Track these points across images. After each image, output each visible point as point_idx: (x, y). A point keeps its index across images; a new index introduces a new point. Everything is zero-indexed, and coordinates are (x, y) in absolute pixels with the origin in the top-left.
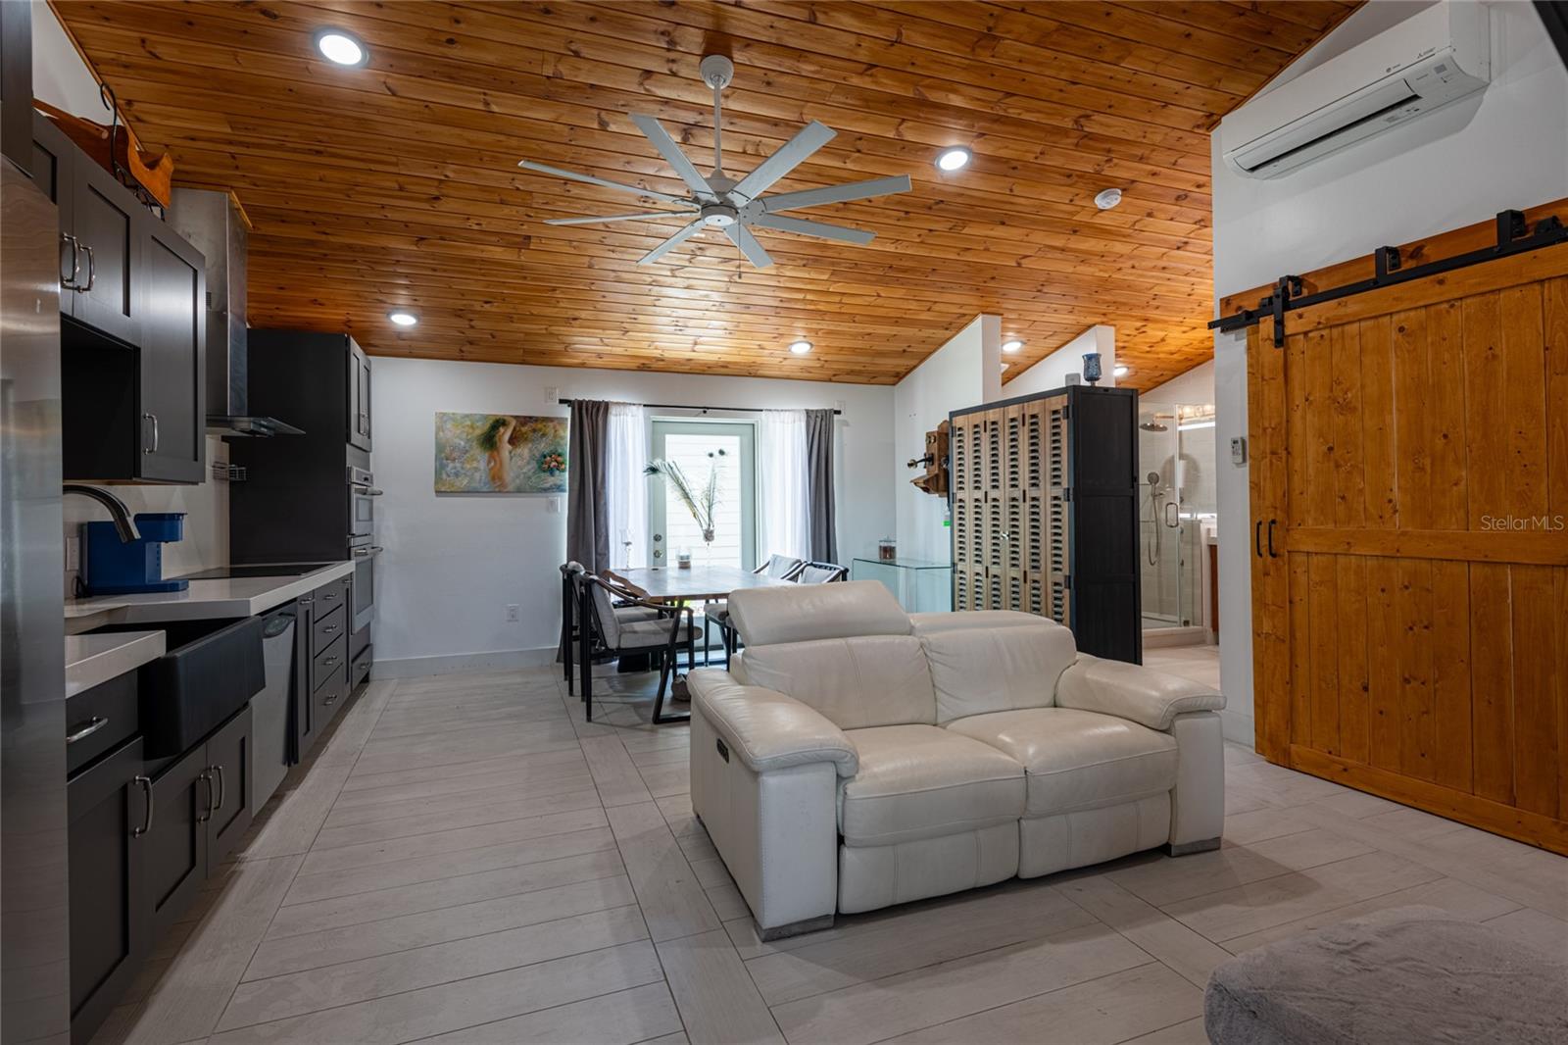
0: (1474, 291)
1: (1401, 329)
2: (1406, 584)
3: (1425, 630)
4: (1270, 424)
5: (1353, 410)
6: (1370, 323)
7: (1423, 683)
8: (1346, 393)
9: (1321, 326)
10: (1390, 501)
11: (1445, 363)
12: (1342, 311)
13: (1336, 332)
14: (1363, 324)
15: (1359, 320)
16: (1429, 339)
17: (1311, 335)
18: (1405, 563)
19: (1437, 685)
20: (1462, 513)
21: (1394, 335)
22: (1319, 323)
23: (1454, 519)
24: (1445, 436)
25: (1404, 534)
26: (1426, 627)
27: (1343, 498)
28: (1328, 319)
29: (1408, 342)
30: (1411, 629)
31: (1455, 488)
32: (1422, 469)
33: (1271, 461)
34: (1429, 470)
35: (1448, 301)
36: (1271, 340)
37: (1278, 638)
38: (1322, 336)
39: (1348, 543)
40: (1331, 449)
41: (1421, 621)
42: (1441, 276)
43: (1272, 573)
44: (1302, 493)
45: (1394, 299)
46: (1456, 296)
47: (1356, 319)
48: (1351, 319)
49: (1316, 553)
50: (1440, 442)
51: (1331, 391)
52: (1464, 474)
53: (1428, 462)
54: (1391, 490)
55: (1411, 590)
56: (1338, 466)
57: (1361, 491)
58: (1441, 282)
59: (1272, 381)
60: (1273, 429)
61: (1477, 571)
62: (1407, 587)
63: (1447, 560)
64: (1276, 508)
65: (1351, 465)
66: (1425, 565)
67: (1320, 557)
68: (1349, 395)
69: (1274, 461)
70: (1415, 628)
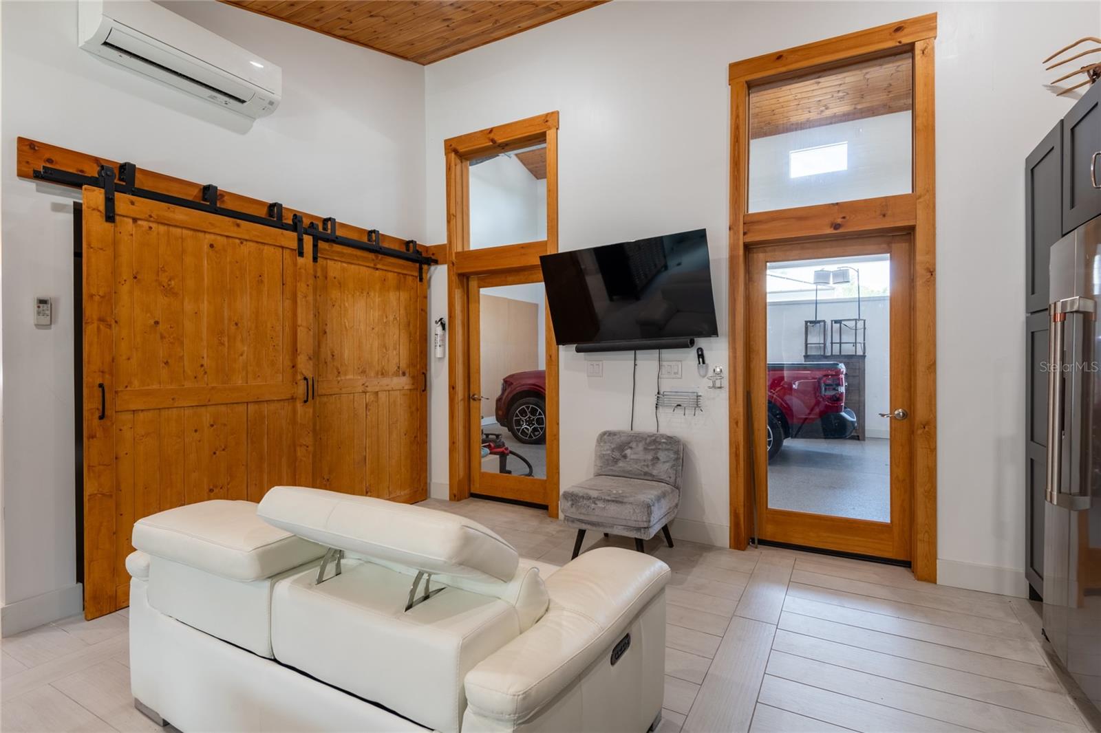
0: (254, 239)
1: (212, 246)
2: (212, 423)
3: (223, 452)
4: (98, 292)
5: (175, 294)
6: (190, 233)
7: (221, 488)
8: (170, 280)
9: (152, 219)
10: (202, 366)
11: (237, 277)
12: (171, 215)
13: (162, 229)
14: (185, 232)
15: (182, 228)
16: (228, 260)
17: (140, 222)
18: (211, 409)
19: (229, 487)
20: (244, 373)
21: (206, 247)
22: (151, 216)
23: (240, 377)
24: (236, 324)
25: (213, 388)
26: (224, 450)
27: (167, 363)
28: (157, 215)
29: (216, 256)
30: (215, 453)
31: (241, 358)
32: (223, 344)
33: (98, 328)
34: (226, 344)
35: (240, 239)
36: (99, 211)
37: (103, 495)
38: (150, 228)
39: (173, 399)
40: (157, 323)
41: (221, 447)
42: (239, 221)
43: (97, 435)
44: (129, 359)
45: (210, 223)
46: (247, 238)
47: (181, 225)
48: (178, 224)
49: (142, 410)
50: (233, 328)
51: (158, 275)
52: (245, 348)
53: (226, 339)
54: (203, 358)
55: (215, 426)
56: (162, 337)
57: (182, 358)
58: (238, 225)
59: (101, 251)
60: (102, 297)
61: (252, 407)
62: (212, 426)
63: (236, 403)
64: (103, 372)
65: (174, 338)
66: (223, 408)
67: (145, 413)
68: (173, 282)
69: (101, 326)
70: (217, 453)
